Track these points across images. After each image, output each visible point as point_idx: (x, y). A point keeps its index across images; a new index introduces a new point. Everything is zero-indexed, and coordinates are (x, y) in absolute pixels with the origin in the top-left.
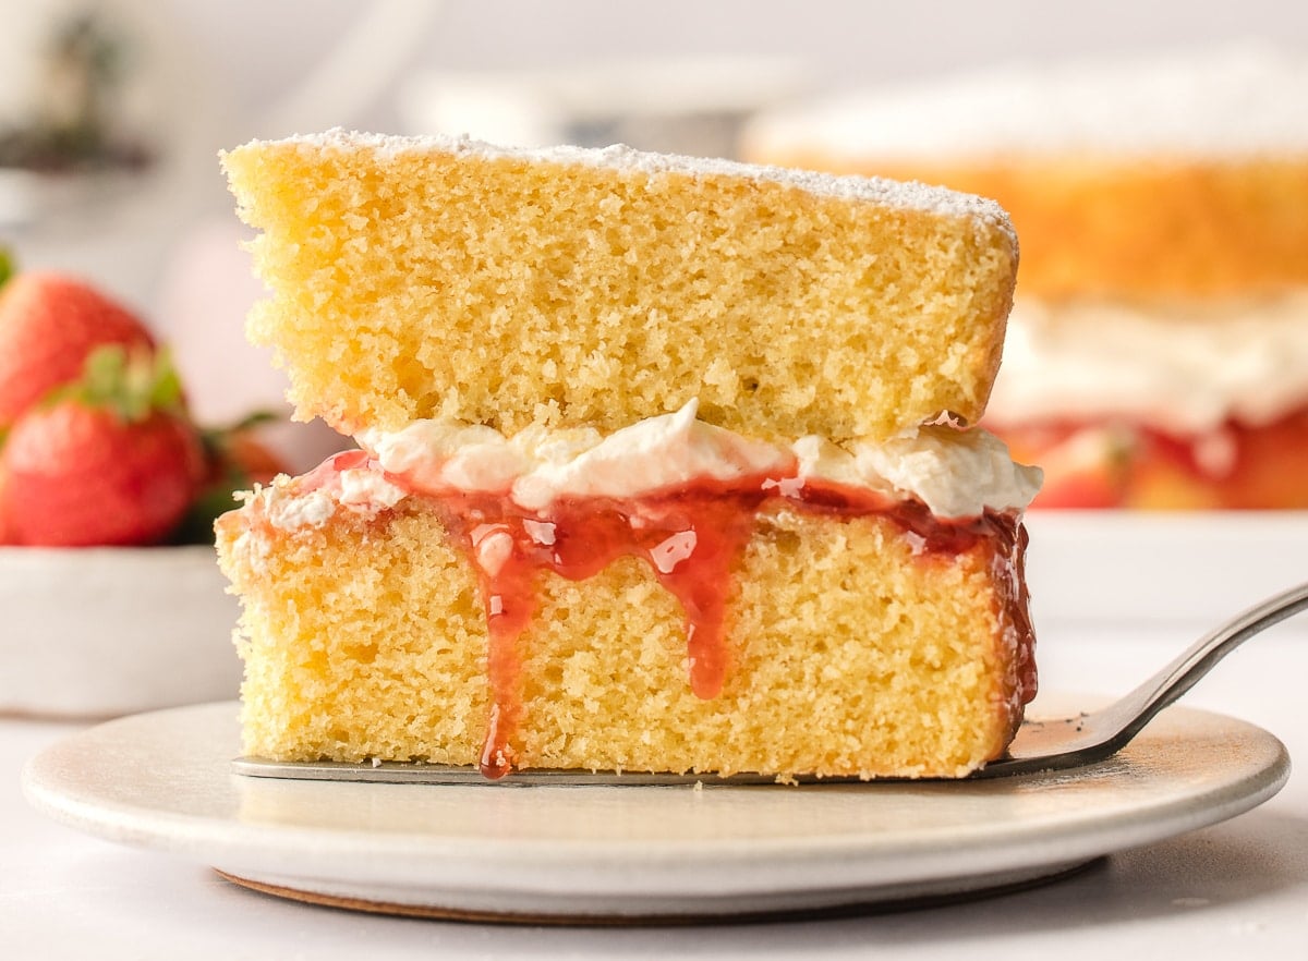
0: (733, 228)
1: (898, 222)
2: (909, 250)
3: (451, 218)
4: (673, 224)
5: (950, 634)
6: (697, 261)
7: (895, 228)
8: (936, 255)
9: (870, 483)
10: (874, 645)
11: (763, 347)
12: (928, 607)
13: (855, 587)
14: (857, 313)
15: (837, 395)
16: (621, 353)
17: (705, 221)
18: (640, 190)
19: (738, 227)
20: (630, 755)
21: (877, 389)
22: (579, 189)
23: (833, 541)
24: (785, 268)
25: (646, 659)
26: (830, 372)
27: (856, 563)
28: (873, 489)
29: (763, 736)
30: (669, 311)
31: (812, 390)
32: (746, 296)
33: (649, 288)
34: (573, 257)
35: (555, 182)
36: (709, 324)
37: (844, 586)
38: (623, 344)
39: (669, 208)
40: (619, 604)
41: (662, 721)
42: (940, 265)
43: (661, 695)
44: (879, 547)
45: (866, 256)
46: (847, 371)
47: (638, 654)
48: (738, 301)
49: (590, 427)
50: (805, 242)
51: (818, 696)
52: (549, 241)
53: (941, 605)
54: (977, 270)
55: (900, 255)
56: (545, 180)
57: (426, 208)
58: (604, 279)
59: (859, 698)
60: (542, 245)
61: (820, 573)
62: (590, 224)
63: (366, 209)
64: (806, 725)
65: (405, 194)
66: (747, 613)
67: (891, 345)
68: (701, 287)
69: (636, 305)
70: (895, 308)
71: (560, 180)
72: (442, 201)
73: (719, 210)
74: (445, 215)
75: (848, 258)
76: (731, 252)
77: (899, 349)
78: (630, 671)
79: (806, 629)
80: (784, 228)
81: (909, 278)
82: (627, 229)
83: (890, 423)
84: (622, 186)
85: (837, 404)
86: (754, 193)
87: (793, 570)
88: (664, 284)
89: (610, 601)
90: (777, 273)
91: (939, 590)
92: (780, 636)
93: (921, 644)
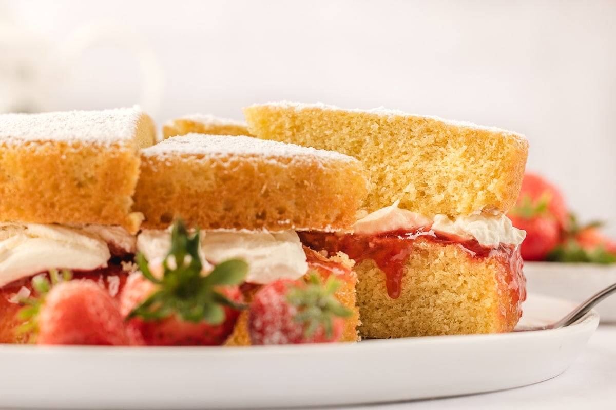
0: (417, 135)
1: (475, 134)
2: (479, 145)
3: (320, 132)
4: (396, 134)
5: (481, 287)
6: (404, 148)
7: (474, 136)
8: (489, 146)
9: (458, 233)
10: (454, 292)
11: (427, 180)
12: (473, 277)
13: (448, 270)
14: (459, 167)
15: (452, 197)
16: (376, 181)
17: (408, 133)
18: (386, 122)
19: (419, 135)
20: (369, 332)
21: (465, 195)
22: (364, 121)
23: (440, 253)
24: (435, 151)
25: (375, 297)
26: (450, 189)
27: (449, 261)
28: (459, 235)
29: (415, 325)
30: (394, 166)
31: (443, 195)
32: (421, 161)
33: (388, 158)
34: (362, 146)
35: (356, 119)
36: (408, 171)
37: (444, 270)
38: (378, 178)
39: (396, 128)
40: (366, 276)
41: (380, 319)
42: (490, 150)
43: (380, 310)
44: (456, 255)
45: (464, 146)
46: (456, 189)
47: (372, 295)
48: (418, 162)
49: (364, 209)
50: (443, 141)
51: (434, 310)
52: (353, 140)
53: (478, 277)
54: (503, 152)
55: (476, 146)
56: (352, 118)
57: (312, 128)
58: (372, 154)
59: (449, 311)
60: (350, 141)
61: (435, 265)
62: (368, 134)
63: (291, 128)
64: (430, 321)
65: (304, 124)
66: (410, 280)
67: (471, 180)
68: (405, 157)
69: (382, 163)
70: (473, 166)
71: (358, 118)
72: (316, 125)
73: (413, 129)
74: (318, 131)
75: (457, 147)
76: (416, 144)
77: (474, 181)
78: (369, 301)
79: (430, 286)
80: (435, 136)
81: (479, 155)
82: (380, 136)
83: (470, 208)
84: (379, 120)
85: (451, 201)
86: (425, 123)
87: (426, 264)
88: (392, 156)
89: (362, 275)
90: (433, 153)
91: (477, 271)
92: (421, 288)
93: (471, 292)
